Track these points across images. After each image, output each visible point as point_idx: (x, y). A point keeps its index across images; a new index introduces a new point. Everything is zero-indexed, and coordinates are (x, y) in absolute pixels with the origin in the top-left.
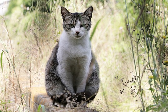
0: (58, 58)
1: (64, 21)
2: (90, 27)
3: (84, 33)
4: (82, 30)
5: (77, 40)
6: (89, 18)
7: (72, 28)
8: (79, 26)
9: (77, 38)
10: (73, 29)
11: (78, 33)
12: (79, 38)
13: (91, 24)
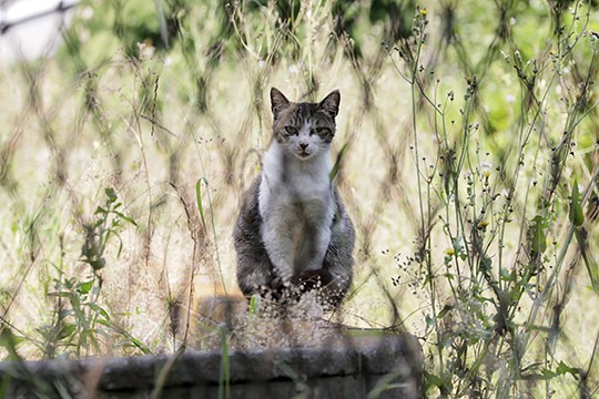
0: (261, 206)
1: (275, 119)
2: (333, 135)
3: (317, 147)
4: (312, 141)
5: (302, 162)
6: (330, 116)
7: (292, 134)
8: (308, 133)
9: (302, 158)
10: (293, 137)
11: (304, 146)
12: (306, 158)
13: (335, 130)
